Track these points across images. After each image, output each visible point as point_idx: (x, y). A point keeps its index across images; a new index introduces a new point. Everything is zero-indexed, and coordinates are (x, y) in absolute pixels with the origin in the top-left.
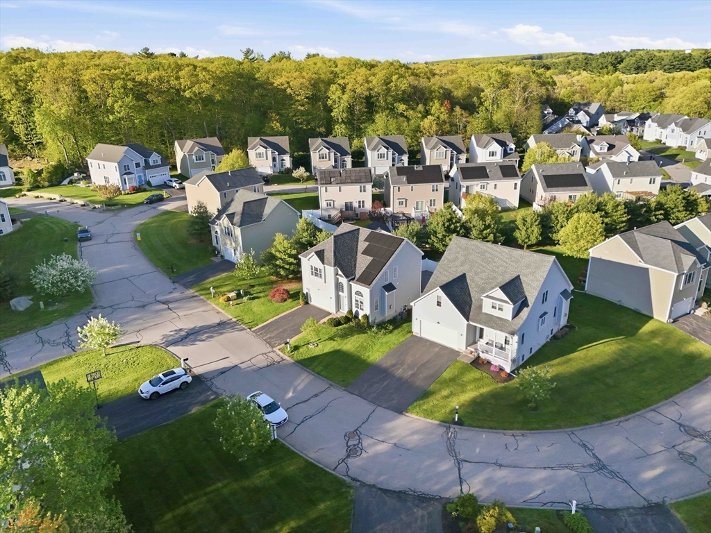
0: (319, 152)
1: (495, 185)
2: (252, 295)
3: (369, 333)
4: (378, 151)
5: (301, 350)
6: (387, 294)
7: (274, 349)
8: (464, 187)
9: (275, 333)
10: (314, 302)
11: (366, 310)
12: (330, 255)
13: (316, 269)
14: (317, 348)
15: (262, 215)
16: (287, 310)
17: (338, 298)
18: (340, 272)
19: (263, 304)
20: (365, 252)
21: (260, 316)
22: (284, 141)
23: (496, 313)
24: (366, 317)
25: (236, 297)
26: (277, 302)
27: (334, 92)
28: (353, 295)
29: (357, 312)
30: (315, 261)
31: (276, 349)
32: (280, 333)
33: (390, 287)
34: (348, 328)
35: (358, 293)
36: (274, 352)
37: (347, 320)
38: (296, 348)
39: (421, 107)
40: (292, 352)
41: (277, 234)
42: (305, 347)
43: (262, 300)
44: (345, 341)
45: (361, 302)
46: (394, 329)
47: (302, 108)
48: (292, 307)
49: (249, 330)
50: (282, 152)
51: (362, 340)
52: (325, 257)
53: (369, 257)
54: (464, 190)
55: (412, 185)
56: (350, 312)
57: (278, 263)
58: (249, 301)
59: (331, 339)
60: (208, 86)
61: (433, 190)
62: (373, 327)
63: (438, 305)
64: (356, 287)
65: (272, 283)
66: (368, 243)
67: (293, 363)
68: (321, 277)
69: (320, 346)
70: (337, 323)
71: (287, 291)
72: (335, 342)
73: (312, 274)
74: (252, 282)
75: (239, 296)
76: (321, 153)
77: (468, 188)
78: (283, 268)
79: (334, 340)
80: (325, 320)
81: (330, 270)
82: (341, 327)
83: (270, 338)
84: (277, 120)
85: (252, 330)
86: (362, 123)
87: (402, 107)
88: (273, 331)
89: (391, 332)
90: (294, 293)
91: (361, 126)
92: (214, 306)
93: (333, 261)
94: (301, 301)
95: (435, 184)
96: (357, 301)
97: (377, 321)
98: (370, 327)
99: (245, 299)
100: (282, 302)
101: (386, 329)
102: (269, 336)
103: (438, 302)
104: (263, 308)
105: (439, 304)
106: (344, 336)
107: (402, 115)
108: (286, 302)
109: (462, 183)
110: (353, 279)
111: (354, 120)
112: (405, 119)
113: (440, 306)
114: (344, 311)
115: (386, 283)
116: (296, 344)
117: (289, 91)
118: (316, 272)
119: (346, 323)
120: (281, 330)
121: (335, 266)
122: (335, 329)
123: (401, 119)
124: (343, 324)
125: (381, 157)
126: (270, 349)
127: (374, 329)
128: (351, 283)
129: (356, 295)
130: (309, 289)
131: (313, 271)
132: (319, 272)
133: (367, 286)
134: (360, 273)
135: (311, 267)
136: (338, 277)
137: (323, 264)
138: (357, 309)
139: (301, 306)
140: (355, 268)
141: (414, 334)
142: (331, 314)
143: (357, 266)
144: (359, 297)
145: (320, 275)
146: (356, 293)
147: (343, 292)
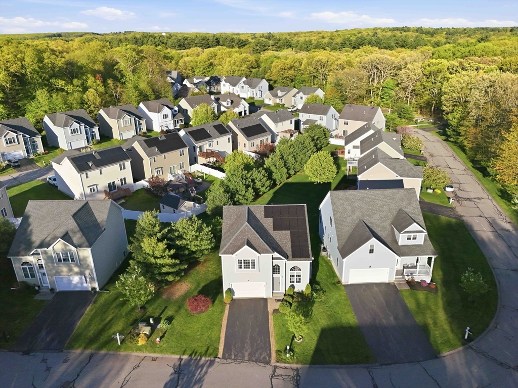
0: (5, 137)
1: (217, 142)
4: (70, 127)
5: (297, 350)
7: (273, 364)
8: (198, 147)
9: (248, 346)
10: (240, 294)
11: (304, 281)
12: (259, 242)
14: (306, 339)
18: (279, 255)
19: (188, 322)
20: (276, 227)
21: (205, 337)
28: (288, 272)
29: (292, 286)
30: (246, 253)
31: (275, 364)
32: (253, 344)
35: (295, 268)
37: (291, 298)
39: (75, 81)
40: (294, 357)
42: (296, 346)
43: (179, 319)
44: (314, 319)
45: (298, 276)
48: (223, 311)
49: (217, 359)
53: (284, 232)
54: (198, 150)
55: (164, 154)
56: (291, 289)
61: (181, 155)
62: (312, 294)
64: (291, 264)
66: (271, 219)
69: (305, 336)
72: (309, 324)
77: (200, 147)
81: (266, 257)
82: (293, 307)
83: (251, 355)
85: (220, 356)
86: (19, 101)
87: (60, 83)
88: (243, 346)
93: (267, 247)
94: (227, 300)
95: (181, 150)
96: (292, 276)
102: (246, 354)
103: (370, 250)
104: (195, 327)
106: (307, 313)
107: (62, 90)
108: (209, 309)
109: (196, 145)
110: (287, 257)
114: (280, 291)
119: (292, 301)
120: (248, 340)
121: (272, 252)
124: (292, 304)
125: (75, 132)
126: (270, 367)
127: (315, 295)
128: (286, 262)
129: (291, 272)
130: (232, 284)
131: (242, 264)
132: (250, 264)
133: (307, 259)
134: (289, 249)
135: (239, 261)
136: (273, 261)
137: (260, 254)
138: (291, 284)
139: (228, 305)
140: (281, 246)
141: (344, 284)
142: (267, 299)
143: (279, 243)
144: (296, 271)
145: (253, 265)
146: (291, 269)
147: (279, 274)
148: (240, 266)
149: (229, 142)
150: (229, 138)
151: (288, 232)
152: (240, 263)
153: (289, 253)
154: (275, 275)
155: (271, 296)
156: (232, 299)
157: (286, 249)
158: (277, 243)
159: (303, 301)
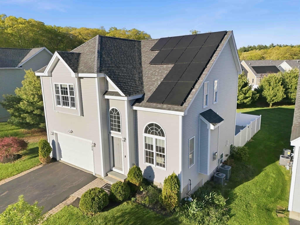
6: (212, 127)
10: (68, 157)
13: (64, 91)
17: (109, 145)
24: (175, 180)
28: (142, 135)
29: (149, 169)
33: (212, 116)
35: (153, 128)
37: (129, 190)
45: (163, 150)
52: (81, 62)
53: (165, 66)
56: (136, 170)
66: (157, 52)
68: (73, 105)
70: (107, 200)
73: (59, 103)
80: (79, 194)
89: (228, 213)
93: (95, 64)
94: (41, 158)
96: (149, 146)
98: (184, 205)
101: (216, 206)
110: (138, 101)
115: (206, 108)
118: (64, 96)
119: (127, 199)
122: (100, 218)
127: (193, 209)
128: (135, 108)
129: (147, 135)
130: (56, 134)
131: (60, 95)
132: (69, 96)
133: (176, 107)
134: (154, 89)
135: (57, 87)
136: (107, 97)
137: (75, 72)
138: (148, 164)
139: (40, 166)
140: (142, 83)
141: (291, 216)
142: (94, 178)
143: (144, 80)
144: (154, 137)
145: (73, 99)
146: (147, 129)
147: (119, 131)
148: (58, 97)
151: (171, 66)
152: (57, 92)
153: (148, 95)
154: (114, 133)
155: (103, 175)
156: (54, 159)
157: (150, 89)
158: (141, 78)
159: (153, 209)
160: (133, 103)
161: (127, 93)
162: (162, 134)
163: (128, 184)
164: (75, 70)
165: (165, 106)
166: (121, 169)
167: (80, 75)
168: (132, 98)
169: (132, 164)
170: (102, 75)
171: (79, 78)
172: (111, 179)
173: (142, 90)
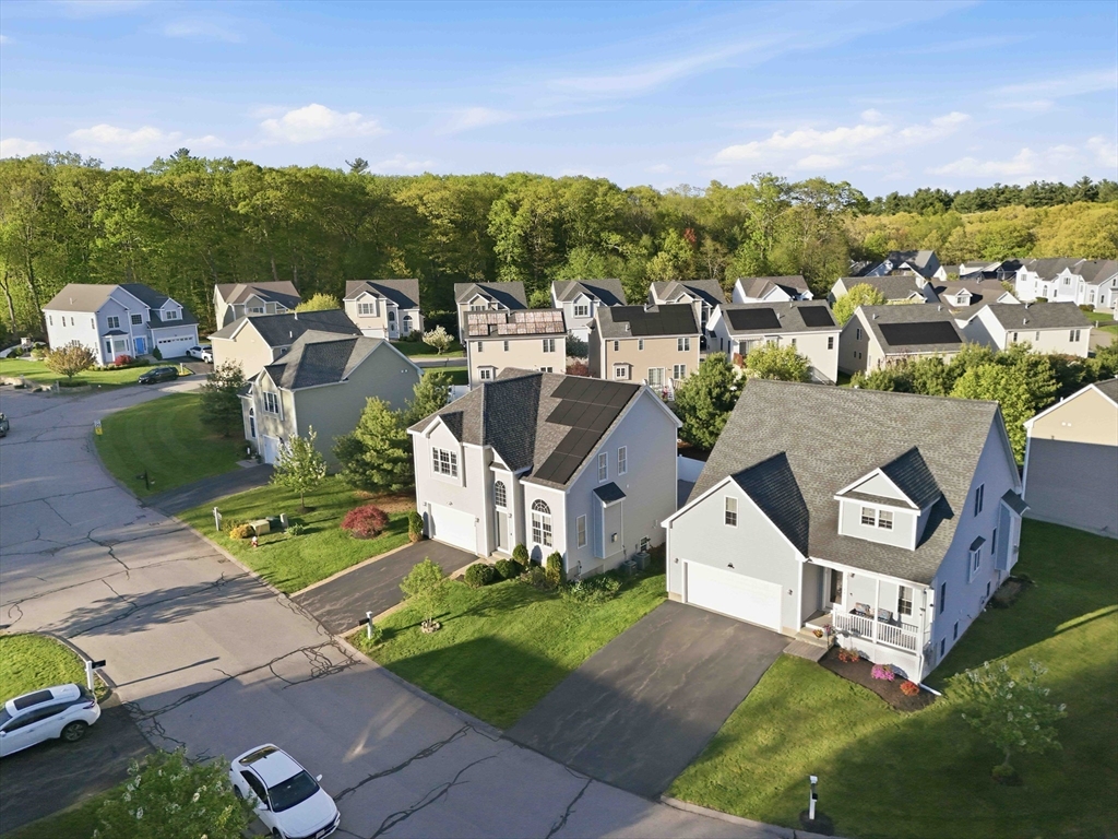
0: (471, 303)
1: (794, 340)
2: (307, 524)
3: (564, 595)
4: (575, 302)
5: (400, 638)
6: (605, 505)
7: (336, 638)
8: (736, 344)
9: (344, 601)
10: (443, 534)
11: (559, 543)
12: (475, 422)
13: (444, 456)
14: (441, 633)
15: (343, 370)
16: (380, 552)
17: (494, 521)
18: (498, 459)
19: (326, 542)
20: (555, 418)
21: (315, 566)
22: (411, 288)
23: (874, 534)
24: (557, 559)
25: (268, 529)
26: (359, 536)
27: (498, 214)
28: (529, 511)
29: (537, 550)
30: (443, 438)
31: (340, 639)
32: (357, 600)
33: (610, 492)
34: (515, 587)
35: (540, 505)
36: (333, 644)
37: (514, 568)
38: (389, 634)
39: (646, 240)
40: (377, 643)
41: (369, 400)
42: (409, 633)
43: (326, 534)
44: (508, 617)
45: (547, 527)
46: (622, 589)
47: (444, 239)
48: (390, 547)
49: (283, 596)
50: (405, 303)
51: (548, 613)
52: (465, 426)
53: (562, 427)
54: (736, 349)
55: (639, 338)
56: (521, 549)
57: (368, 457)
58: (296, 537)
59: (476, 611)
60: (279, 194)
61: (680, 349)
62: (574, 584)
63: (728, 522)
64: (534, 490)
65: (354, 502)
66: (559, 400)
67: (378, 669)
68: (455, 474)
69: (448, 628)
70: (491, 575)
71: (385, 516)
72: (485, 619)
73: (436, 469)
74: (309, 502)
75: (275, 526)
76: (475, 304)
77: (743, 345)
78: (378, 468)
79: (482, 615)
80: (463, 571)
81: (476, 453)
82: (499, 585)
83: (329, 613)
84: (400, 257)
85: (292, 595)
86: (547, 266)
87: (615, 238)
88: (338, 599)
89: (616, 595)
90: (399, 520)
91: (546, 271)
92: (217, 547)
93: (481, 433)
94: (411, 534)
95: (683, 337)
96: (536, 524)
97: (583, 572)
98: (567, 584)
99: (288, 532)
100: (369, 537)
101: (604, 589)
102: (328, 608)
103: (728, 514)
104: (325, 551)
105: (731, 518)
106: (506, 604)
107: (614, 251)
108: (379, 538)
109: (732, 337)
110: (526, 474)
111: (534, 260)
112: (620, 259)
113: (734, 523)
114: (507, 551)
115: (603, 482)
116: (391, 624)
117: (421, 209)
118: (444, 463)
119: (510, 576)
120: (357, 595)
121: (485, 443)
122: (485, 590)
123: (613, 258)
124: (503, 579)
125: (581, 313)
126: (326, 638)
127: (577, 589)
128: (522, 482)
129: (534, 511)
130: (430, 505)
131: (439, 460)
132: (450, 463)
133: (560, 485)
134: (543, 459)
135: (435, 451)
136: (492, 468)
137: (459, 441)
138: (536, 544)
139: (411, 544)
140: (532, 452)
141: (670, 598)
142: (477, 558)
143: (536, 446)
144: (542, 514)
145: (454, 467)
146: (534, 505)
147: (505, 505)
148: (436, 463)
149: (830, 347)
150: (831, 339)
151: (568, 428)
152: (436, 456)
153: (537, 467)
154: (499, 508)
155: (486, 554)
156: (425, 537)
157: (540, 459)
158: (532, 443)
159: (536, 587)
160: (519, 477)
161: (513, 468)
162: (548, 511)
163: (513, 562)
164: (460, 439)
165: (550, 482)
166: (507, 549)
167: (464, 444)
168: (517, 472)
169: (517, 541)
170: (488, 447)
171: (463, 448)
172: (495, 559)
173: (531, 461)
